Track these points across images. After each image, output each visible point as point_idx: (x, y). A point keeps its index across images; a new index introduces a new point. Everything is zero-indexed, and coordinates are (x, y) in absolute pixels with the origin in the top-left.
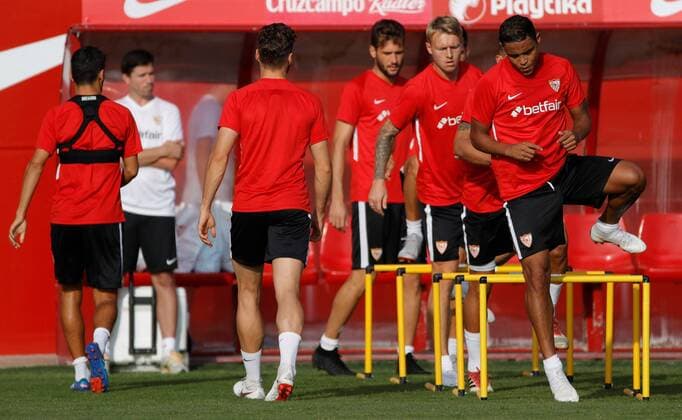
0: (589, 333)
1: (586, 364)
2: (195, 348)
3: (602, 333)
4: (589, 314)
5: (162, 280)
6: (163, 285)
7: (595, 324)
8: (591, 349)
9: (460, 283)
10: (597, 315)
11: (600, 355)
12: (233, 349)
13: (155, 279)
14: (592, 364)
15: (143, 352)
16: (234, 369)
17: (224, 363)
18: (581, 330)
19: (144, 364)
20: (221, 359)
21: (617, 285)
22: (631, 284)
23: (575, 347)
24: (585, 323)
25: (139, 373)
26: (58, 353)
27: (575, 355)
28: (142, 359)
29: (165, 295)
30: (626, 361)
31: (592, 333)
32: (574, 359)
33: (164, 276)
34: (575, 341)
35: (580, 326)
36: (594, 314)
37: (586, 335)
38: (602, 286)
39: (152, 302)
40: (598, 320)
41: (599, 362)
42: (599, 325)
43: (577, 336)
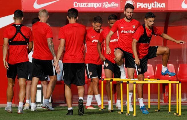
0: (164, 97)
1: (163, 106)
2: (53, 102)
3: (168, 98)
4: (164, 92)
5: (44, 83)
6: (44, 84)
7: (166, 95)
8: (165, 102)
9: (128, 84)
10: (167, 92)
11: (167, 104)
12: (64, 102)
13: (42, 82)
14: (165, 106)
15: (39, 103)
16: (64, 108)
17: (62, 106)
18: (162, 97)
19: (39, 106)
20: (61, 105)
21: (172, 84)
22: (176, 84)
23: (160, 101)
24: (163, 95)
25: (38, 109)
26: (15, 103)
27: (160, 104)
28: (39, 105)
29: (45, 87)
30: (175, 105)
31: (165, 97)
32: (160, 105)
33: (45, 82)
34: (160, 100)
35: (162, 95)
36: (166, 92)
37: (163, 98)
38: (168, 84)
39: (41, 89)
40: (167, 94)
41: (167, 106)
42: (167, 95)
43: (161, 98)
